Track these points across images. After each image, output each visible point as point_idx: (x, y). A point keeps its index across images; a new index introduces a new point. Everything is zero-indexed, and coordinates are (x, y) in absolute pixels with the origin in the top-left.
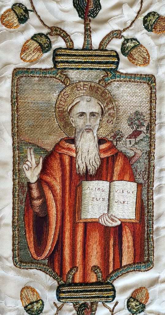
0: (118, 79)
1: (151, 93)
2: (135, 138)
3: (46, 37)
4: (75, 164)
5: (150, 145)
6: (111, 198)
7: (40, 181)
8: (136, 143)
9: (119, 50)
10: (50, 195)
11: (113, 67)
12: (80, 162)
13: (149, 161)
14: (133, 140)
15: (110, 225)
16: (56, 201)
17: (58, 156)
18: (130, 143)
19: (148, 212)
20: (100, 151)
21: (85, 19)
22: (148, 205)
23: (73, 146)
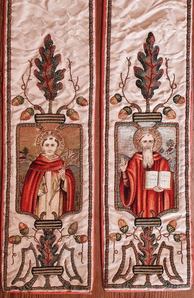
0: (161, 125)
1: (177, 131)
2: (170, 151)
3: (129, 107)
4: (142, 163)
5: (177, 155)
6: (159, 179)
7: (126, 171)
8: (170, 154)
9: (162, 112)
10: (131, 177)
11: (159, 120)
12: (144, 162)
13: (176, 162)
14: (169, 152)
15: (159, 191)
18: (167, 154)
19: (176, 185)
20: (154, 157)
21: (147, 99)
22: (176, 182)
23: (141, 156)
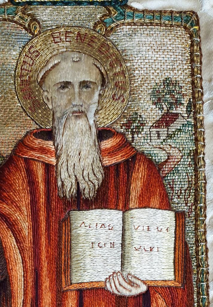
0: (129, 20)
1: (192, 45)
2: (167, 126)
4: (56, 179)
5: (196, 140)
6: (127, 242)
8: (169, 136)
13: (196, 170)
14: (163, 131)
16: (22, 251)
17: (22, 164)
18: (159, 136)
19: (198, 266)
20: (102, 152)
22: (197, 252)
